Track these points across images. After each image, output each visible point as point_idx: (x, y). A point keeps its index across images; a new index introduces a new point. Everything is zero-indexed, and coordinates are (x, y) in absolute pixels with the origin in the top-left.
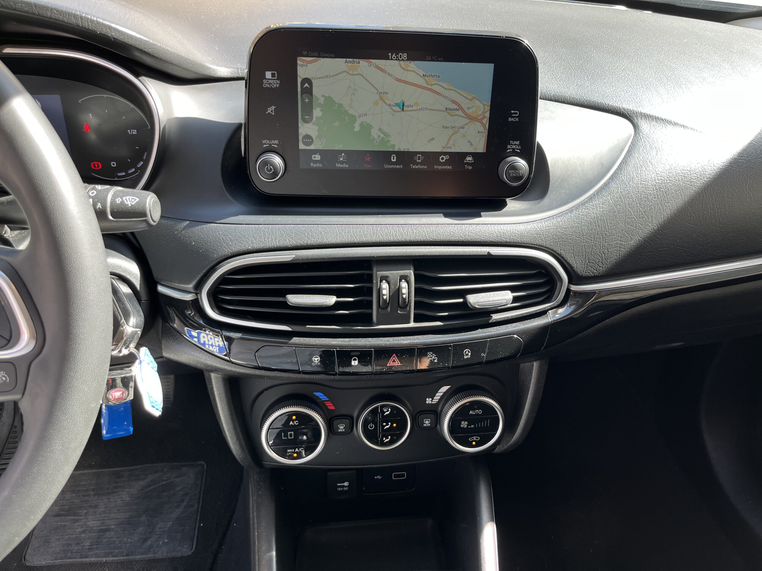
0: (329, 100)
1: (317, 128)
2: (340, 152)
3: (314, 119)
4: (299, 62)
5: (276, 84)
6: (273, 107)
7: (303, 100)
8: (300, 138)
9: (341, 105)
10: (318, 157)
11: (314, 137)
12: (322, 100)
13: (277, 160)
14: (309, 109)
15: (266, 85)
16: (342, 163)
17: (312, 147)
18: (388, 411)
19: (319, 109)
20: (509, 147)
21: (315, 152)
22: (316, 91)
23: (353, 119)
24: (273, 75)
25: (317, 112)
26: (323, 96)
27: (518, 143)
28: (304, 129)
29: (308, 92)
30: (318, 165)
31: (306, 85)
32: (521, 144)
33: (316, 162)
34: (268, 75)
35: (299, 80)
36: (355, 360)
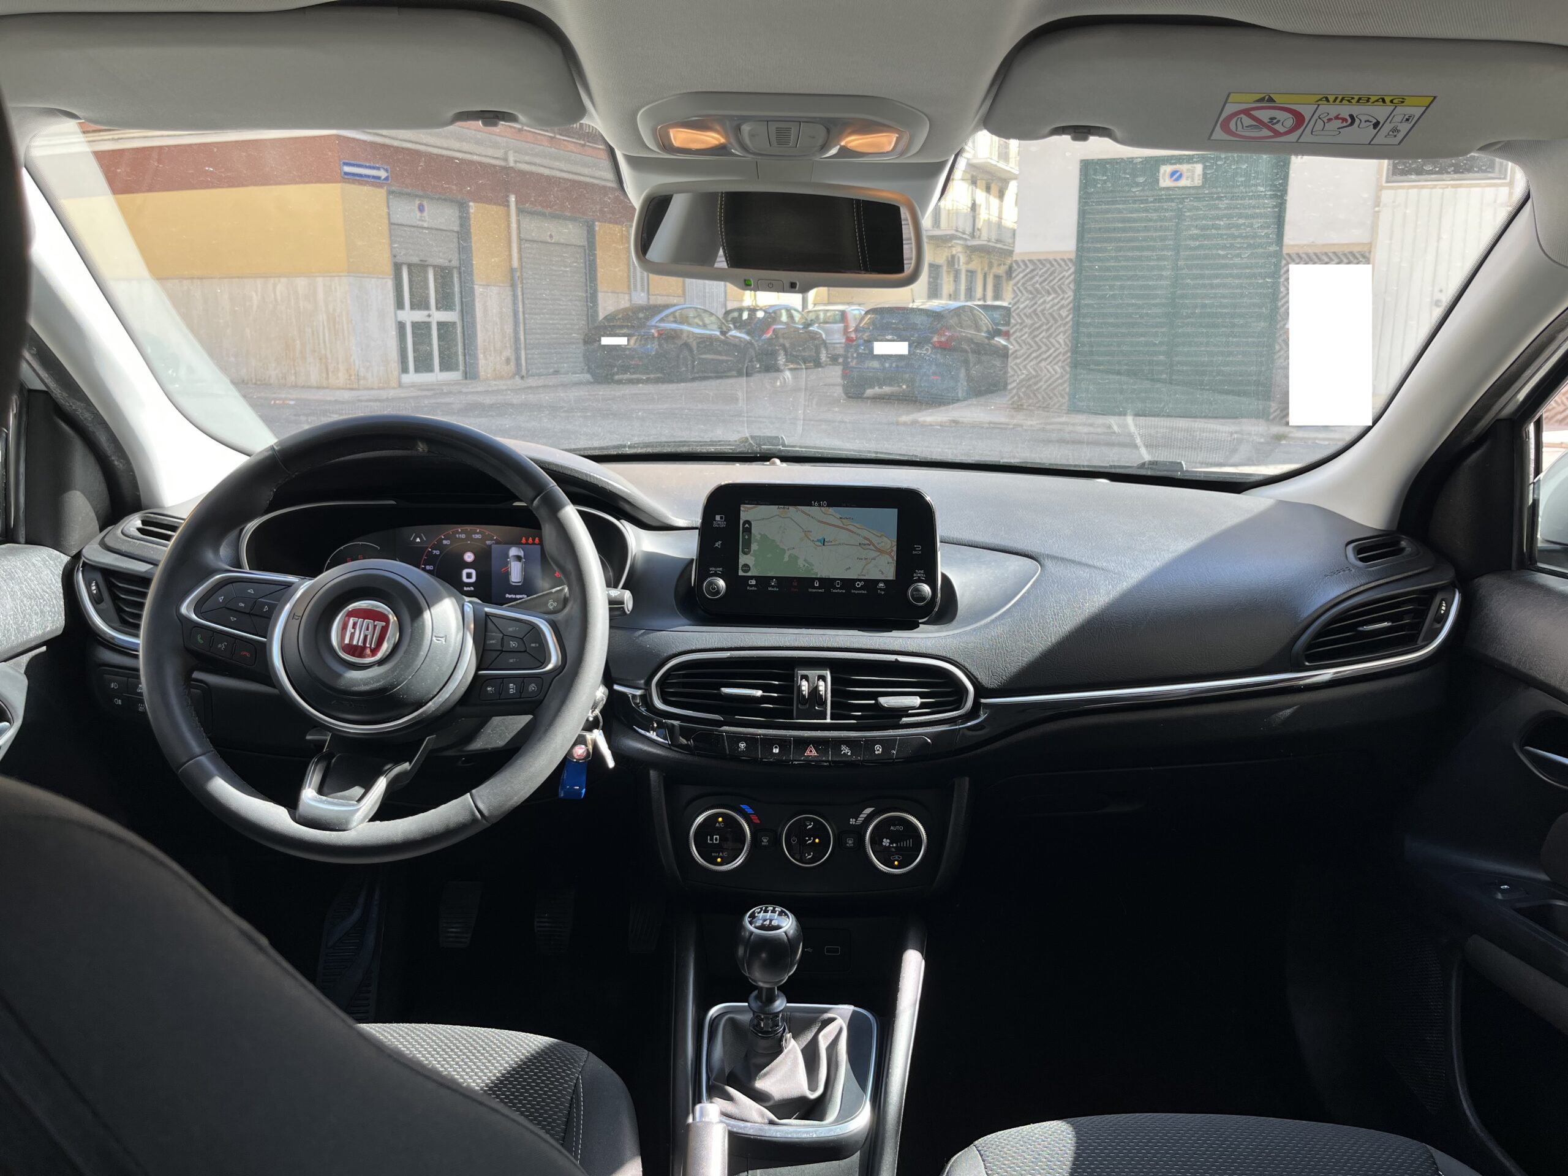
0: (764, 537)
1: (753, 558)
2: (772, 578)
3: (752, 552)
4: (742, 508)
5: (723, 524)
6: (720, 542)
7: (743, 536)
8: (740, 566)
9: (774, 541)
10: (753, 582)
11: (751, 566)
12: (758, 537)
13: (721, 583)
14: (748, 544)
15: (715, 525)
16: (773, 586)
17: (749, 574)
18: (810, 825)
19: (756, 544)
20: (915, 575)
21: (752, 578)
22: (753, 531)
23: (784, 551)
24: (721, 518)
25: (754, 546)
26: (760, 534)
27: (922, 572)
28: (743, 560)
29: (748, 531)
30: (753, 588)
31: (747, 525)
32: (924, 573)
33: (751, 586)
34: (718, 518)
35: (741, 522)
36: (776, 747)
